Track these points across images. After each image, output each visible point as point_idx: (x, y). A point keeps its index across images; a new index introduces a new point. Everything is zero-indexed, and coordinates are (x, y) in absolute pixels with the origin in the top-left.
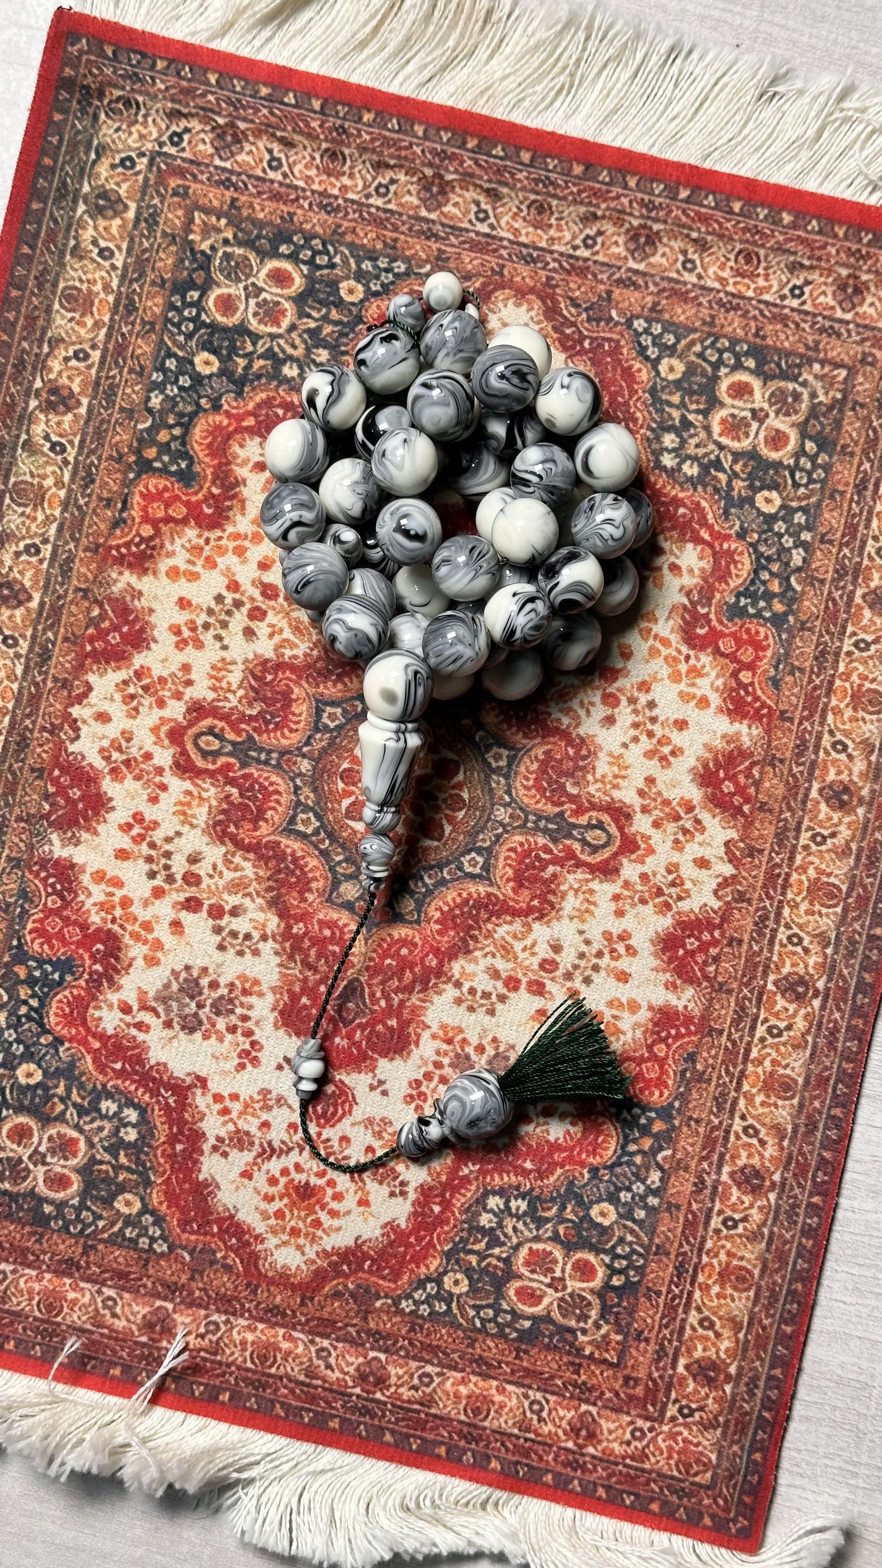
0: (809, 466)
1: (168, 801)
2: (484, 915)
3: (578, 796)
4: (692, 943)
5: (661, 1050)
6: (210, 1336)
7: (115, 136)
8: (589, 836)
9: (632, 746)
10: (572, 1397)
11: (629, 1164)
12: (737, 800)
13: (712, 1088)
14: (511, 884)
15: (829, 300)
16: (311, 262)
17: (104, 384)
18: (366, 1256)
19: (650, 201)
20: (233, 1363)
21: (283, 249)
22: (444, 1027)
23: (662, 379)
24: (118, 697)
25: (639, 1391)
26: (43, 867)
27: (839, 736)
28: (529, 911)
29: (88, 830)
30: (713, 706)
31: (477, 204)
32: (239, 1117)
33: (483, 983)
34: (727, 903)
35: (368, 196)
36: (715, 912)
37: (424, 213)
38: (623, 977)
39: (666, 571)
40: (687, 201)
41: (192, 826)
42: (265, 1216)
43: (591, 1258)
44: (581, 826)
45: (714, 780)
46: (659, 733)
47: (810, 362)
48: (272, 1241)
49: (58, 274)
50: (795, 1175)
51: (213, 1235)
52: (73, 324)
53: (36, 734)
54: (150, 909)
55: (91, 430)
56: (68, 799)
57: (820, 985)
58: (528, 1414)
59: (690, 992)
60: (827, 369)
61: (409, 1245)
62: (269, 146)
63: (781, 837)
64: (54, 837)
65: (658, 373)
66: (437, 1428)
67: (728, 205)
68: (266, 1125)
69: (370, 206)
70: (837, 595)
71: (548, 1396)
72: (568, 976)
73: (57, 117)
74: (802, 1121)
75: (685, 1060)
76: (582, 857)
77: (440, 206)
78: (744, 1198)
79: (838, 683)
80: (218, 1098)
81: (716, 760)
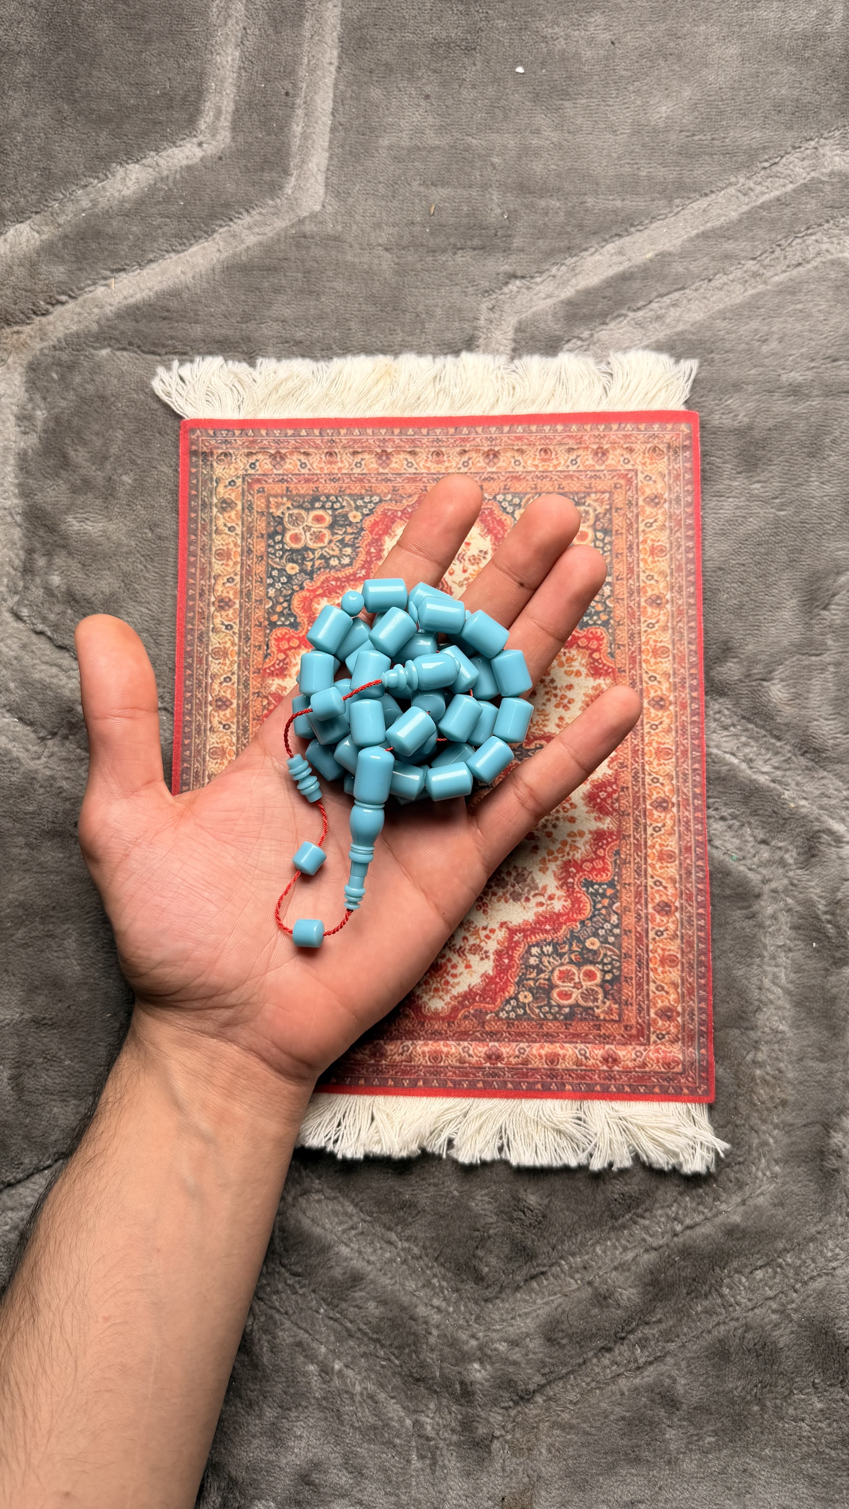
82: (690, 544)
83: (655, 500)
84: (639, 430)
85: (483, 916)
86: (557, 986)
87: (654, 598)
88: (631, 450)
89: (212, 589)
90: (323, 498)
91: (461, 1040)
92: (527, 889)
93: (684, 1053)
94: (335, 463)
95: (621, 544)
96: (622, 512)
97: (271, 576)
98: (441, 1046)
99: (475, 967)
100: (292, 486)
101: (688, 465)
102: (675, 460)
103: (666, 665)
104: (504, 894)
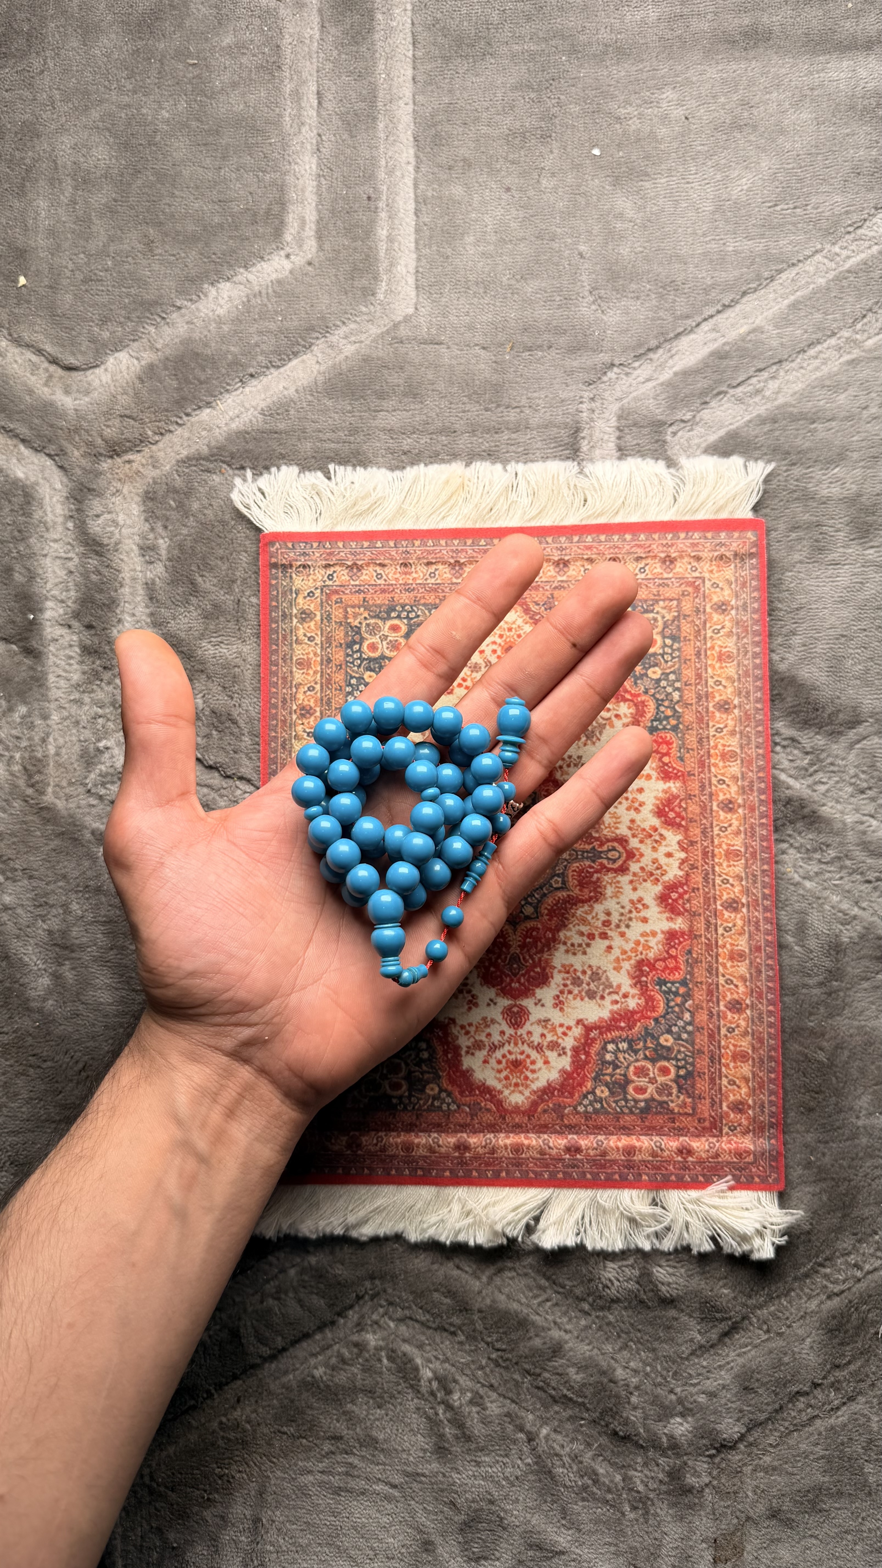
0: (670, 651)
2: (569, 906)
3: (600, 837)
4: (674, 896)
5: (673, 952)
6: (488, 1146)
7: (302, 584)
8: (610, 855)
10: (674, 1135)
11: (673, 1012)
12: (678, 820)
13: (704, 965)
14: (578, 888)
15: (659, 570)
16: (407, 617)
17: (325, 699)
18: (555, 1089)
19: (561, 547)
20: (503, 1156)
21: (393, 614)
22: (563, 966)
25: (707, 1124)
27: (720, 777)
28: (591, 898)
30: (654, 777)
32: (475, 1035)
33: (577, 939)
34: (687, 872)
35: (426, 580)
36: (682, 877)
38: (645, 920)
39: (613, 718)
40: (578, 542)
42: (500, 1080)
43: (666, 1064)
44: (605, 852)
45: (664, 813)
46: (631, 797)
47: (657, 601)
48: (506, 1092)
49: (291, 654)
50: (757, 998)
51: (477, 1096)
52: (304, 675)
57: (744, 901)
58: (655, 1148)
59: (680, 920)
60: (667, 602)
61: (574, 1079)
62: (375, 569)
63: (704, 832)
66: (611, 1166)
67: (599, 538)
68: (489, 1035)
69: (428, 584)
70: (700, 709)
71: (663, 1137)
72: (618, 926)
73: (274, 582)
74: (753, 971)
75: (687, 954)
76: (610, 866)
78: (734, 1016)
79: (712, 751)
80: (463, 1027)
81: (662, 803)
82: (757, 650)
83: (722, 607)
84: (706, 538)
85: (560, 1014)
86: (633, 1081)
87: (722, 703)
88: (698, 559)
89: (294, 698)
90: (399, 608)
91: (541, 1132)
92: (601, 987)
93: (755, 1144)
94: (410, 573)
95: (689, 650)
96: (690, 619)
97: (350, 685)
98: (522, 1139)
99: (553, 1063)
100: (368, 596)
101: (754, 572)
102: (742, 567)
103: (735, 768)
104: (580, 992)
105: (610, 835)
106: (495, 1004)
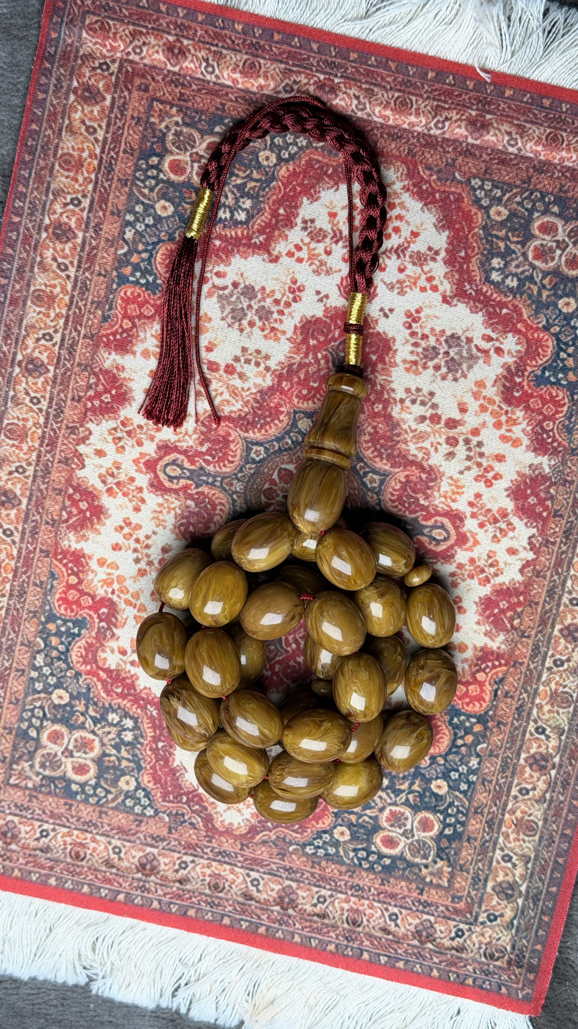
0: (34, 720)
1: (469, 495)
2: (250, 417)
3: (186, 499)
4: (106, 398)
5: (127, 324)
6: (441, 119)
7: (500, 935)
8: (178, 471)
9: (150, 533)
10: (185, 77)
11: (147, 244)
12: (77, 497)
13: (90, 298)
14: (231, 439)
15: (23, 828)
16: (369, 853)
17: (508, 773)
19: (143, 892)
20: (425, 100)
21: (388, 862)
22: (277, 339)
23: (133, 776)
24: (501, 565)
25: (138, 81)
26: (555, 449)
27: (9, 540)
29: (524, 475)
30: (95, 560)
31: (258, 891)
32: (420, 275)
33: (250, 370)
34: (82, 426)
35: (331, 896)
36: (91, 420)
37: (294, 885)
39: (129, 651)
40: (119, 892)
41: (451, 478)
42: (402, 205)
43: (173, 177)
44: (183, 478)
45: (93, 510)
46: (132, 542)
47: (35, 788)
49: (540, 844)
50: (31, 237)
51: (439, 191)
52: (529, 812)
53: (558, 540)
54: (482, 420)
55: (518, 743)
56: (537, 495)
57: (17, 370)
58: (215, 65)
59: (107, 364)
60: (23, 784)
61: (301, 185)
62: (397, 929)
63: (47, 472)
64: (547, 470)
65: (137, 780)
66: (280, 54)
67: (92, 889)
68: (401, 270)
69: (330, 889)
70: (12, 635)
71: (201, 76)
74: (27, 275)
75: (109, 316)
76: (183, 457)
77: (283, 889)
78: (66, 220)
79: (10, 576)
80: (435, 289)
81: (92, 524)
85: (297, 276)
89: (551, 785)
90: (378, 868)
91: (365, 121)
93: (80, 37)
94: (351, 910)
97: (470, 783)
98: (393, 118)
99: (324, 212)
100: (415, 895)
104: (264, 299)
105: (172, 498)
106: (382, 310)
